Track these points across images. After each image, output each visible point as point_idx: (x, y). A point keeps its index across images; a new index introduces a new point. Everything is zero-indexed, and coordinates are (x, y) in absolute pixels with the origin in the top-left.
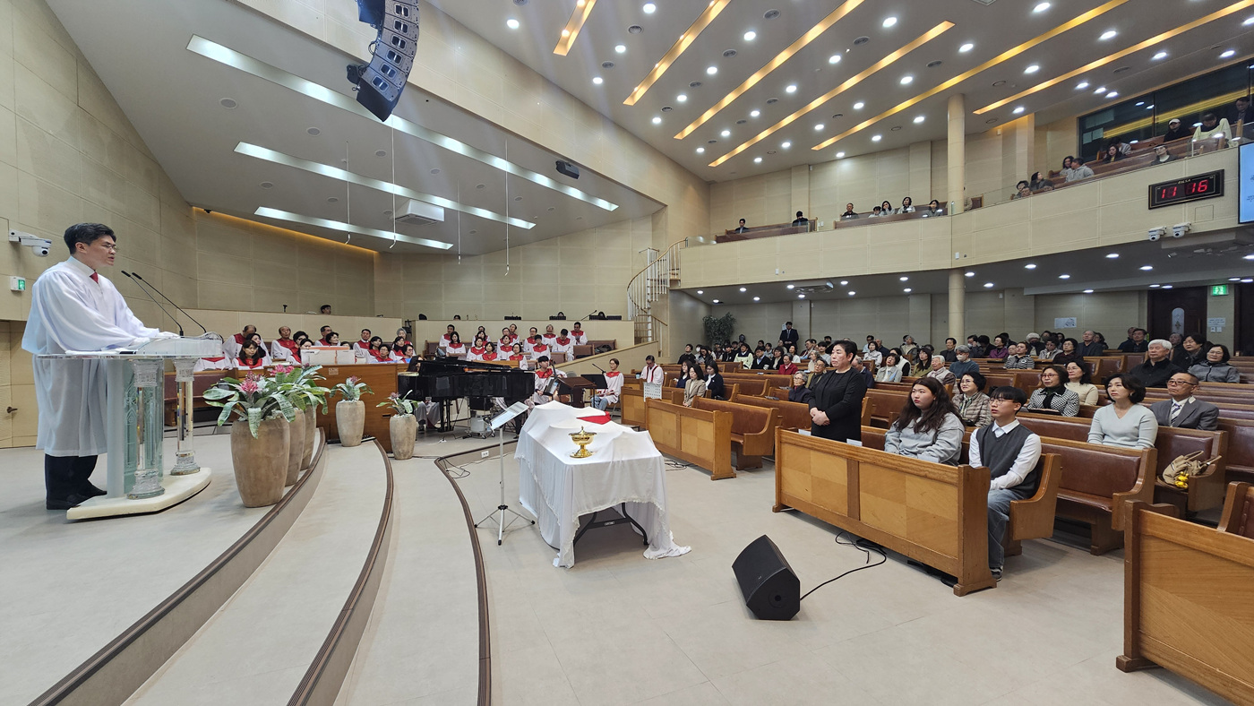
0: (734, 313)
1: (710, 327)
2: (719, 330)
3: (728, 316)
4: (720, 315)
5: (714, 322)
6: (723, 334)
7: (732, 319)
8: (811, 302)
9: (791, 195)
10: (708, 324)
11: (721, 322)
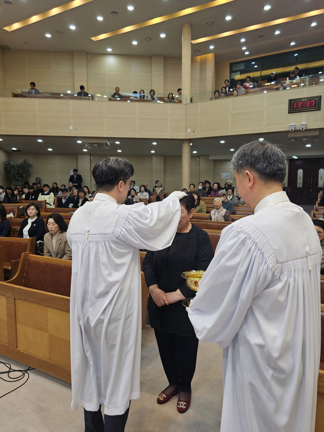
0: (31, 160)
1: (10, 171)
2: (18, 173)
3: (25, 162)
4: (19, 161)
5: (14, 166)
6: (21, 176)
7: (30, 165)
8: (91, 155)
9: (73, 73)
10: (8, 168)
11: (19, 167)
